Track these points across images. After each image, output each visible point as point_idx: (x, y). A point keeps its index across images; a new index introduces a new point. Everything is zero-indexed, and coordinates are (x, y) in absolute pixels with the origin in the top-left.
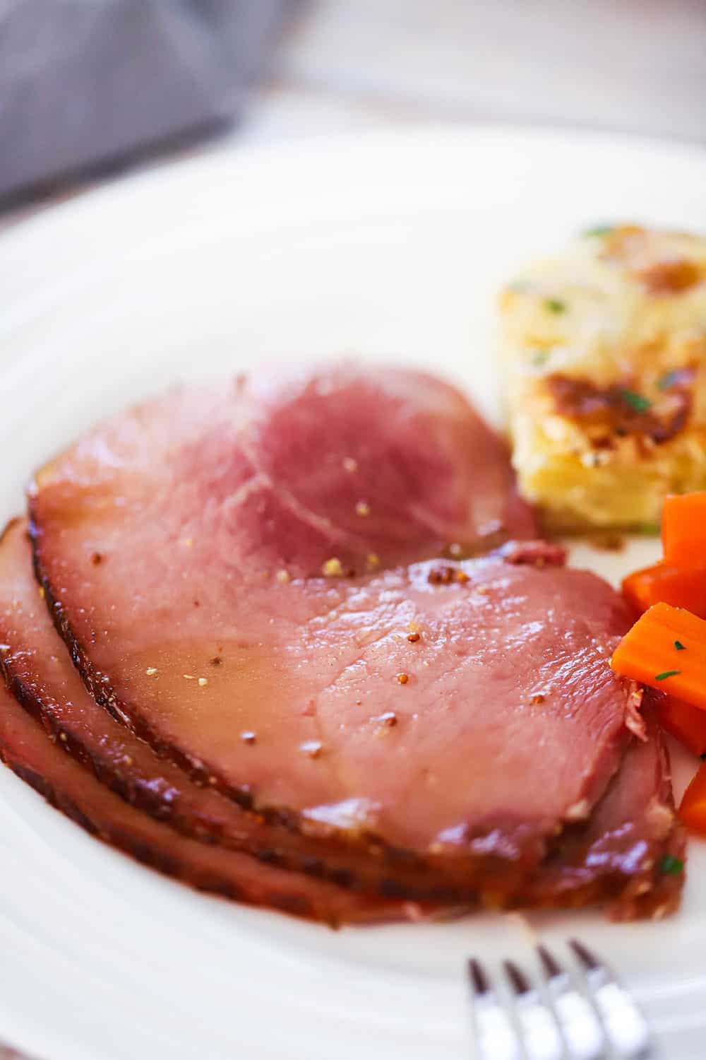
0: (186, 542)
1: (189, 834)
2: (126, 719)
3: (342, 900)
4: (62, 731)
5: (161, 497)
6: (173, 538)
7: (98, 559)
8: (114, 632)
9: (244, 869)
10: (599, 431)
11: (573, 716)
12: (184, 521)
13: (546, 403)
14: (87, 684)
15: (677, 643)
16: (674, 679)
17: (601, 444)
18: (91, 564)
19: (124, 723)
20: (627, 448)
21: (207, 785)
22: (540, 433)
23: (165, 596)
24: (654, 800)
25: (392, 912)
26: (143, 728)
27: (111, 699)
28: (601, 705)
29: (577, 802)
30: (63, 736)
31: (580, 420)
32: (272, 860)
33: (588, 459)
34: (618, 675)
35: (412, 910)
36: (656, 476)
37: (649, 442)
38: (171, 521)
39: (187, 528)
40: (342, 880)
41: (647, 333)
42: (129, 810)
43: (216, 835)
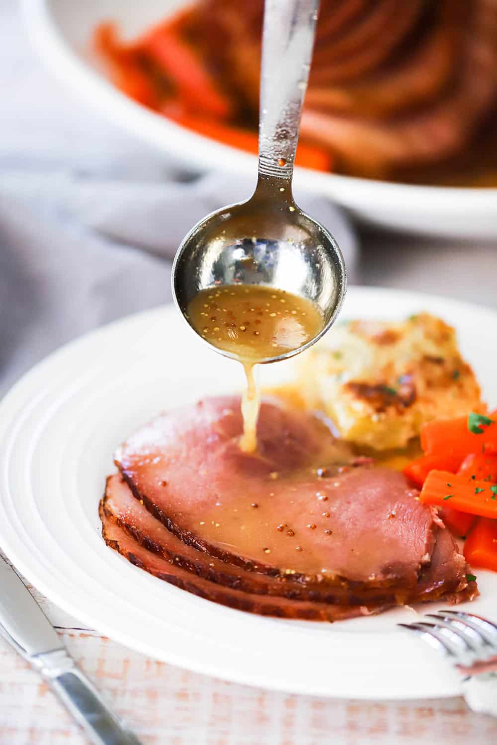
0: (203, 472)
1: (252, 592)
2: (204, 549)
3: (331, 609)
4: (176, 556)
5: (184, 455)
6: (196, 471)
7: (165, 484)
8: (184, 514)
9: (283, 603)
10: (378, 405)
11: (410, 521)
12: (199, 463)
13: (349, 396)
14: (179, 537)
15: (448, 485)
16: (451, 499)
17: (380, 410)
18: (162, 487)
19: (203, 551)
20: (392, 411)
21: (253, 570)
22: (351, 410)
23: (201, 496)
24: (455, 553)
25: (355, 612)
26: (214, 551)
27: (194, 541)
28: (420, 515)
29: (425, 554)
30: (177, 559)
31: (369, 400)
32: (294, 597)
33: (375, 418)
34: (422, 503)
35: (364, 610)
36: (405, 423)
37: (401, 407)
38: (193, 464)
39: (201, 466)
40: (330, 601)
41: (383, 361)
42: (220, 586)
43: (264, 590)
